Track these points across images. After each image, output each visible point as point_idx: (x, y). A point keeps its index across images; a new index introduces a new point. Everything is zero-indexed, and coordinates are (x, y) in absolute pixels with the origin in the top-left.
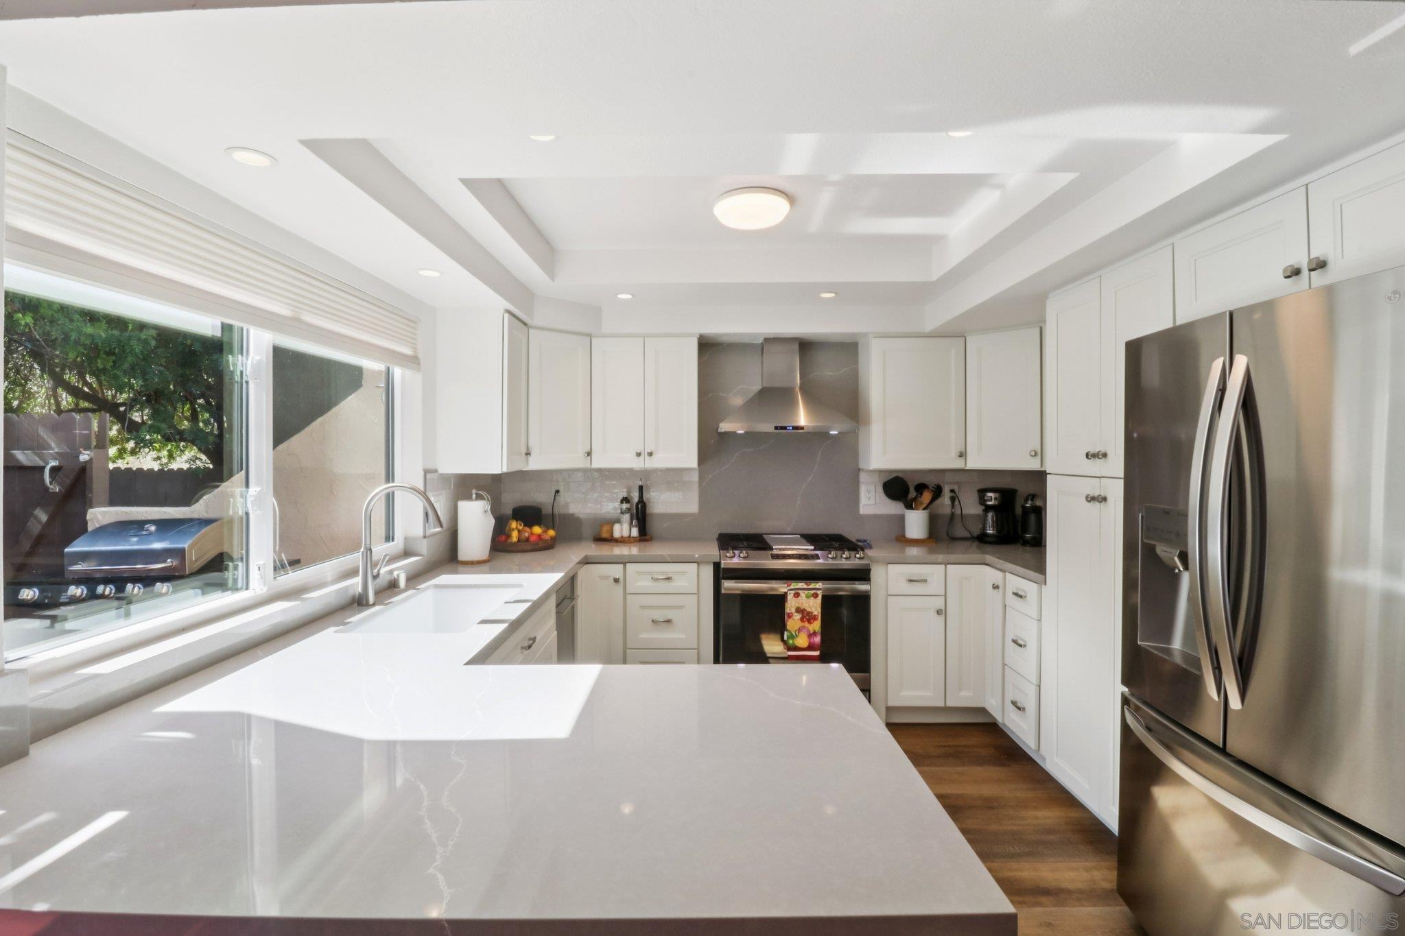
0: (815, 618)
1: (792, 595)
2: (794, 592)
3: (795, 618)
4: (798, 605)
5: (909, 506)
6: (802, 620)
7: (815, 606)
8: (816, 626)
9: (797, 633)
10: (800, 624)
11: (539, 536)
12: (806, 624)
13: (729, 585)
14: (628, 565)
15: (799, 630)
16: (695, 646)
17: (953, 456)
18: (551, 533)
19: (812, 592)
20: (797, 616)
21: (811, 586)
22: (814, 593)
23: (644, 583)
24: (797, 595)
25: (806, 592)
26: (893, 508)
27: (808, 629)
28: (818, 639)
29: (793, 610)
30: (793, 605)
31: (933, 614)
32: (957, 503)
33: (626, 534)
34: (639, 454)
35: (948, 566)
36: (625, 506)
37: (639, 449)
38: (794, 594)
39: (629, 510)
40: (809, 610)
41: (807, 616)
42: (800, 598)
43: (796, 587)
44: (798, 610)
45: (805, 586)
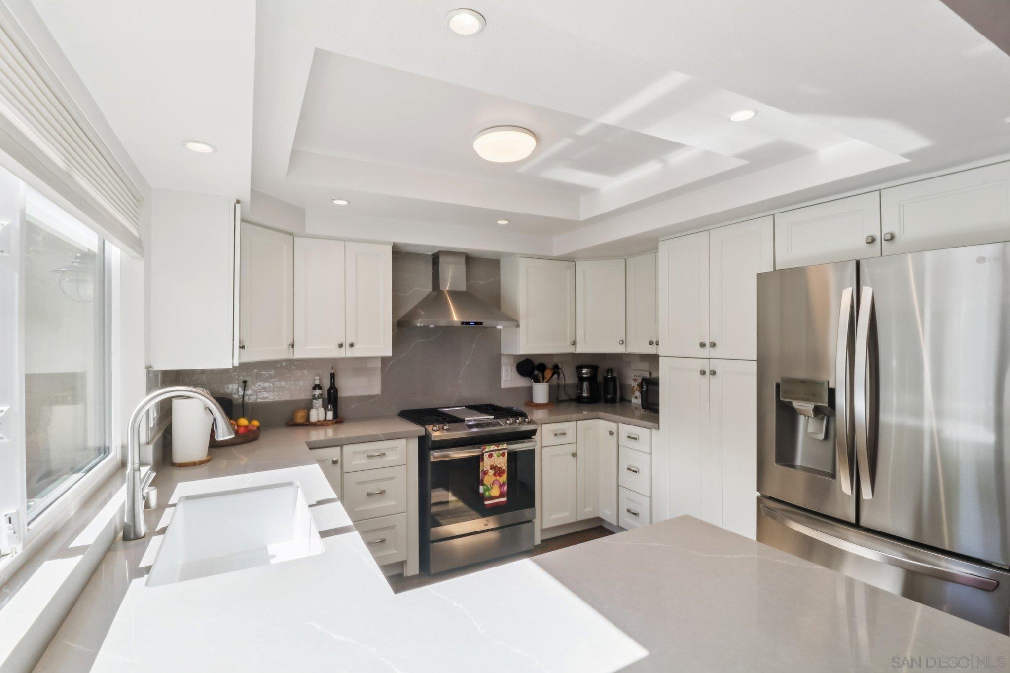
0: (503, 472)
1: (487, 456)
2: (488, 453)
3: (489, 474)
4: (491, 464)
5: (537, 381)
6: (495, 475)
7: (502, 462)
8: (504, 478)
9: (492, 486)
10: (494, 478)
11: (246, 427)
12: (498, 478)
13: (436, 456)
14: (346, 448)
15: (493, 483)
16: (405, 510)
17: (568, 344)
18: (256, 423)
19: (501, 452)
20: (491, 472)
21: (500, 448)
22: (502, 453)
23: (361, 461)
24: (491, 456)
25: (497, 452)
26: (522, 382)
27: (499, 481)
28: (505, 488)
29: (488, 468)
30: (488, 463)
31: (570, 456)
32: (562, 376)
33: (322, 418)
34: (341, 346)
35: (579, 422)
36: (317, 392)
37: (341, 340)
38: (489, 455)
39: (321, 396)
40: (499, 466)
41: (498, 471)
42: (493, 457)
43: (489, 450)
44: (492, 467)
45: (496, 448)
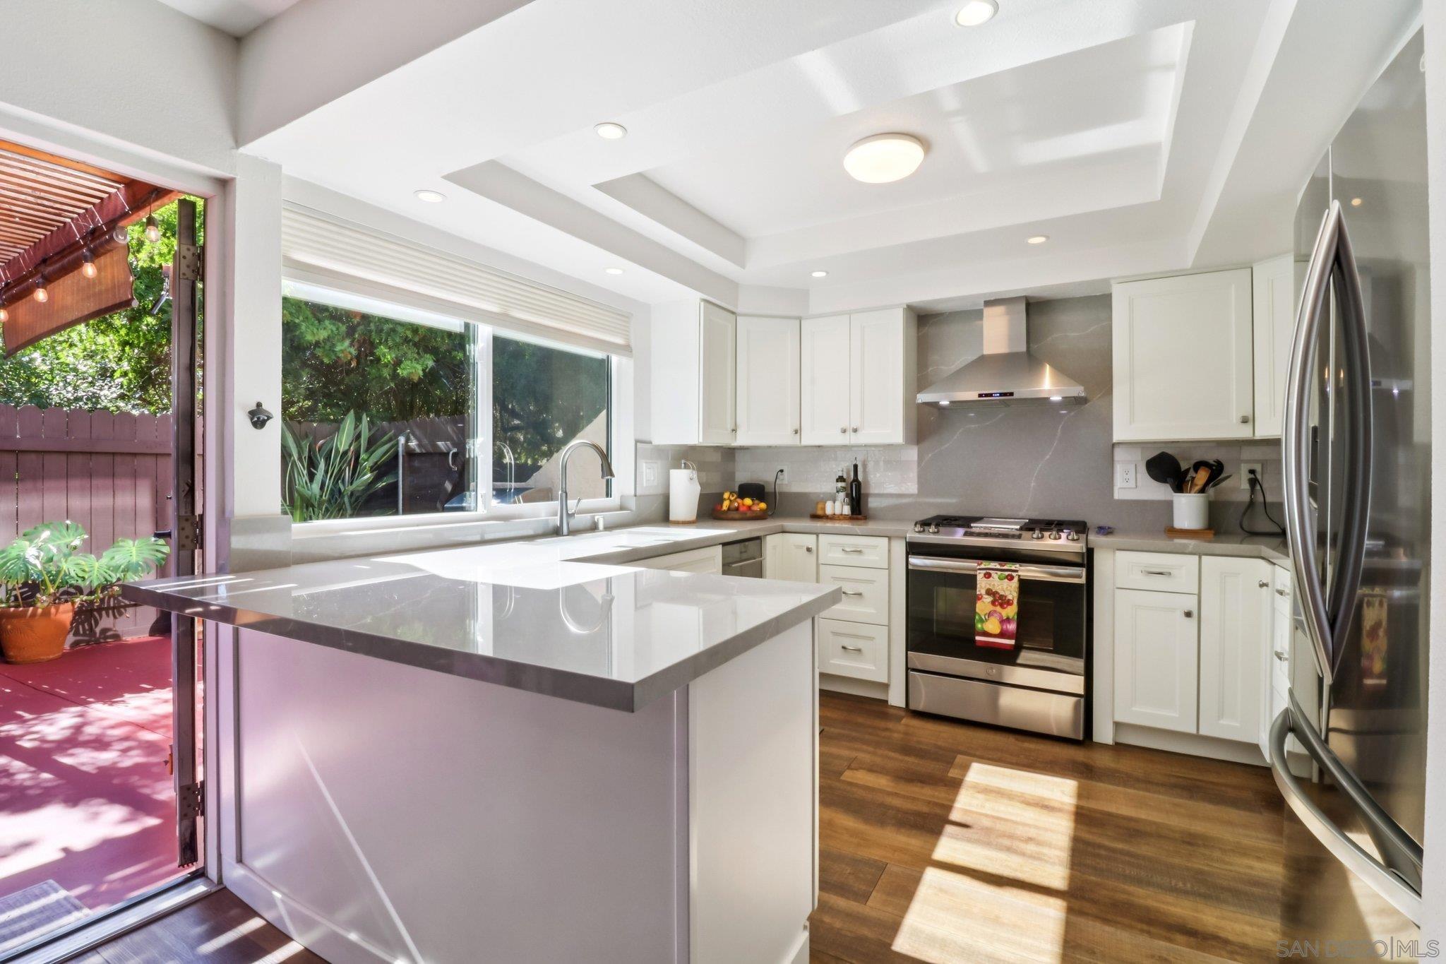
0: (1009, 603)
1: (982, 575)
2: (984, 572)
3: (985, 600)
4: (988, 587)
5: (1179, 487)
6: (993, 603)
7: (1010, 590)
8: (1011, 611)
9: (987, 617)
10: (991, 608)
11: (749, 507)
12: (998, 609)
13: (917, 561)
14: (821, 536)
15: (990, 614)
16: (887, 624)
17: (1234, 421)
18: (763, 505)
19: (1007, 573)
20: (989, 599)
21: (1005, 567)
22: (1009, 575)
23: (836, 555)
24: (988, 576)
25: (999, 573)
26: (1158, 491)
27: (1000, 614)
28: (1012, 627)
29: (983, 592)
30: (983, 585)
31: (1179, 615)
32: (1258, 487)
33: (838, 512)
34: (844, 431)
35: (1204, 558)
36: (841, 484)
37: (845, 425)
38: (985, 575)
39: (844, 489)
40: (1002, 593)
41: (1000, 600)
42: (991, 579)
43: (986, 567)
44: (989, 592)
45: (998, 567)
